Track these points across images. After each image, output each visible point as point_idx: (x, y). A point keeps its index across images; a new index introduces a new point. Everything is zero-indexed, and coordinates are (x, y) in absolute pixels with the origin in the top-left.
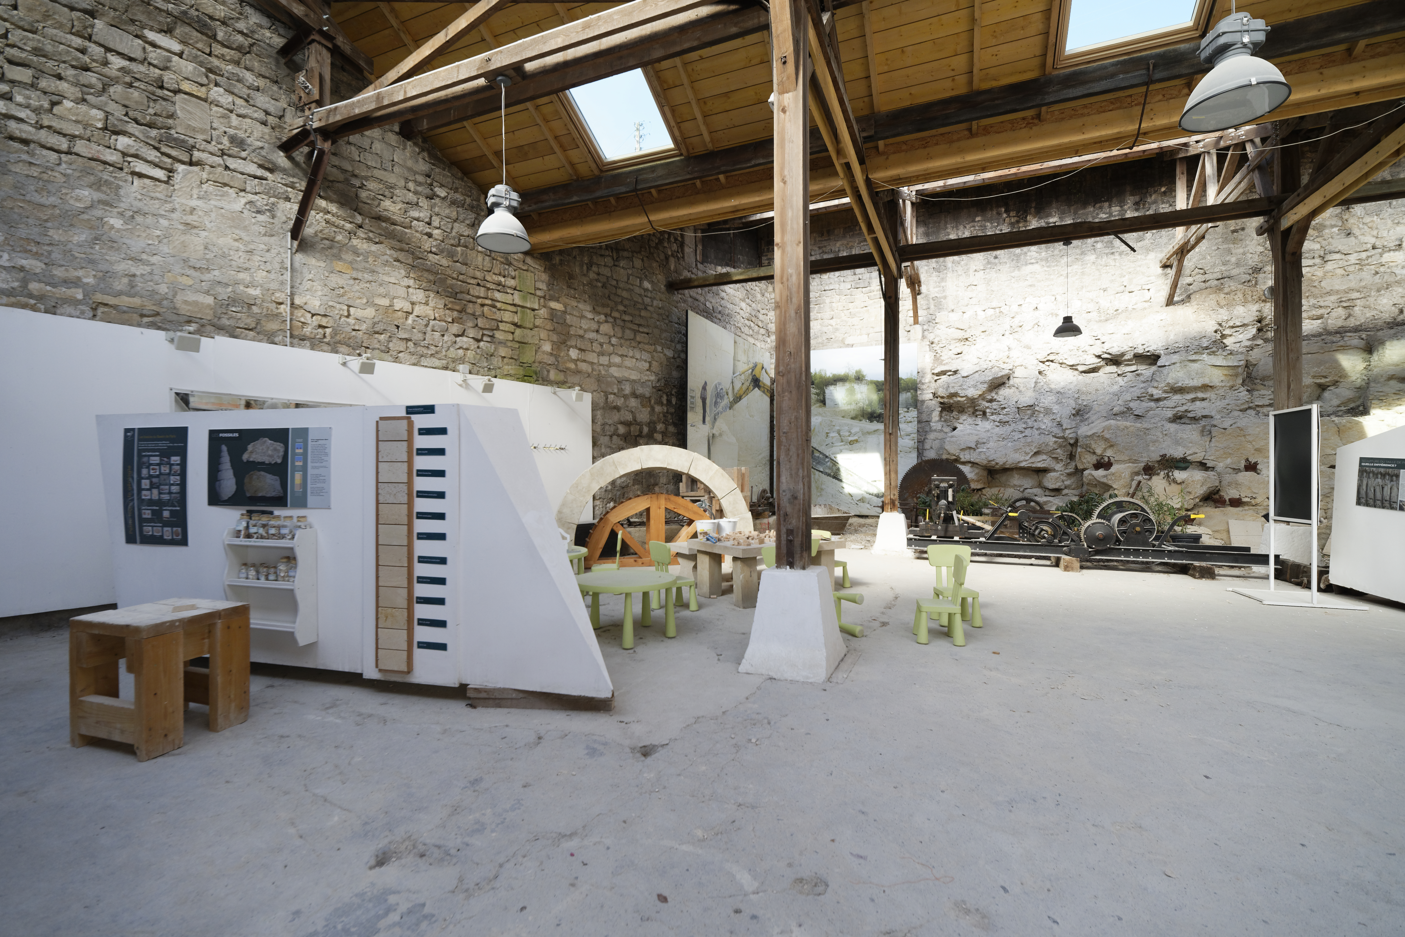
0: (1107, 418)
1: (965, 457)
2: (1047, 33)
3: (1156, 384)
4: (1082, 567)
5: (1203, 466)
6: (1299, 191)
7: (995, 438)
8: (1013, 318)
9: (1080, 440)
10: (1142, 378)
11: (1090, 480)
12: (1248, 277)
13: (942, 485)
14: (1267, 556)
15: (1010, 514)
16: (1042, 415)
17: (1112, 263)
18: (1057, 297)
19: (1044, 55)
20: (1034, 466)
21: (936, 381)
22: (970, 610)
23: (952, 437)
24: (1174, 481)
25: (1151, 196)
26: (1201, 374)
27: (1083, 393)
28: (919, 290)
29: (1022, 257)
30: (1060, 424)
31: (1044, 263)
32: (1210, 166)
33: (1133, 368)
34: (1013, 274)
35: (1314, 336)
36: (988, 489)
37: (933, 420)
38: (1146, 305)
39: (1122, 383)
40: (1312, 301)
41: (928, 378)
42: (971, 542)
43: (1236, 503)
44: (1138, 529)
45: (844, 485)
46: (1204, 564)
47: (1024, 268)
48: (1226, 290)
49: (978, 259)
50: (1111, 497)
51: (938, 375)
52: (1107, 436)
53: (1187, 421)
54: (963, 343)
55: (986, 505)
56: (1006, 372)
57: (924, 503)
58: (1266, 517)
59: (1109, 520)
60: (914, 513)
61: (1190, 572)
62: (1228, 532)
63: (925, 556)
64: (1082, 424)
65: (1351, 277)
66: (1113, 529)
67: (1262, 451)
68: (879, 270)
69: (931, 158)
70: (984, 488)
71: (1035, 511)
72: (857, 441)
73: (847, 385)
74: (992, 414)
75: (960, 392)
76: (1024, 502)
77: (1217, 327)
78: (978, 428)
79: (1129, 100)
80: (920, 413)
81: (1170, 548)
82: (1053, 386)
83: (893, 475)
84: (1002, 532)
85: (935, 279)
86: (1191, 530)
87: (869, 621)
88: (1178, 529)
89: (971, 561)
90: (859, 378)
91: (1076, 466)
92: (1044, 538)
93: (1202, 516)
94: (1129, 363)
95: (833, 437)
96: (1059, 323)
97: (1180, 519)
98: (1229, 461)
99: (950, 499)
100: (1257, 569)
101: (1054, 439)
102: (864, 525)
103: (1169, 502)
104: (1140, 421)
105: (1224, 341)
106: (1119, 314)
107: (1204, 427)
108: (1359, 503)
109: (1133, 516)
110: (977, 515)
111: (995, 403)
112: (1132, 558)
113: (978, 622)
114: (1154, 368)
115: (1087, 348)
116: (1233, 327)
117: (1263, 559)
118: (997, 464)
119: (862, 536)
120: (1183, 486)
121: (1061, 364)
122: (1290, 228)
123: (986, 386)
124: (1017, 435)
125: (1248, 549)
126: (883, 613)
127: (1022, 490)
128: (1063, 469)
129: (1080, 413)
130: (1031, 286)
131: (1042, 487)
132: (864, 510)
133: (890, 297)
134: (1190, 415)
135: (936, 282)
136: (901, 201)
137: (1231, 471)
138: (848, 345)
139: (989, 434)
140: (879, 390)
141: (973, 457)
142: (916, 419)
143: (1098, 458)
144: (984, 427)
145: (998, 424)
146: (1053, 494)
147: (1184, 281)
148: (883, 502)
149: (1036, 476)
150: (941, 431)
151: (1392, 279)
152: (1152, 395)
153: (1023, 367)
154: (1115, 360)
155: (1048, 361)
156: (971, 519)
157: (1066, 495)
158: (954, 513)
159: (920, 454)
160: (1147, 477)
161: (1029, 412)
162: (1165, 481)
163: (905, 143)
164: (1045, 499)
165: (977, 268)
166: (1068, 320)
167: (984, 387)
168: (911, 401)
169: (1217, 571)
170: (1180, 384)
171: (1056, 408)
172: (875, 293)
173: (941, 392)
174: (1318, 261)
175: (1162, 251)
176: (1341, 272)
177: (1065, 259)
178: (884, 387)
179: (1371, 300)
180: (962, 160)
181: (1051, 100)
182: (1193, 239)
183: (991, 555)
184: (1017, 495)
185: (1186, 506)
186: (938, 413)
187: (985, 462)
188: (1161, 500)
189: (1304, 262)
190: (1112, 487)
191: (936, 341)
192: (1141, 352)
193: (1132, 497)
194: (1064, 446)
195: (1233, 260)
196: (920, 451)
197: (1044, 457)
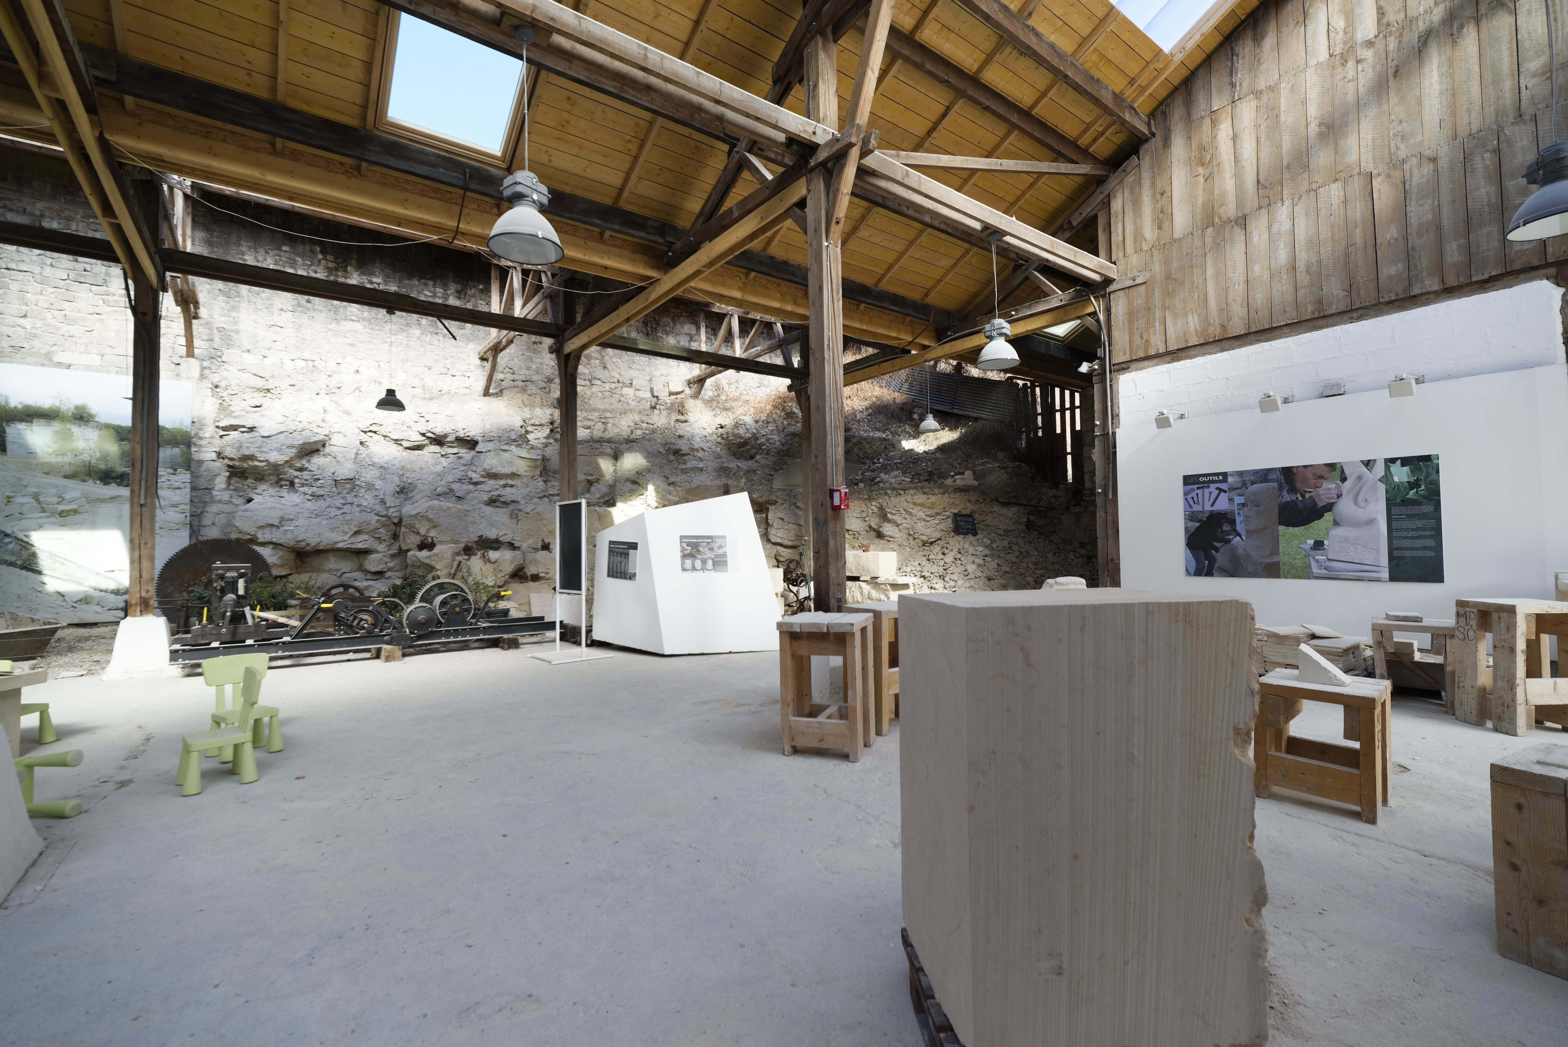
0: (431, 498)
1: (264, 536)
2: (368, 86)
3: (474, 469)
4: (404, 655)
5: (512, 546)
6: (575, 326)
7: (306, 514)
8: (330, 376)
9: (404, 519)
10: (462, 461)
11: (414, 561)
12: (544, 385)
13: (229, 574)
14: (554, 623)
15: (323, 606)
16: (363, 491)
17: (436, 343)
18: (381, 364)
19: (365, 107)
20: (353, 546)
21: (221, 437)
22: (266, 732)
23: (246, 511)
24: (489, 561)
25: (471, 289)
26: (510, 463)
27: (407, 470)
28: (196, 313)
29: (341, 310)
30: (383, 502)
31: (366, 323)
32: (516, 280)
33: (455, 450)
34: (330, 327)
35: (585, 442)
36: (296, 576)
37: (217, 487)
38: (467, 391)
39: (445, 464)
40: (585, 414)
41: (209, 431)
42: (271, 644)
43: (535, 578)
44: (457, 609)
45: (45, 579)
46: (511, 636)
47: (343, 322)
48: (529, 392)
49: (284, 299)
50: (434, 579)
51: (224, 429)
52: (431, 516)
53: (500, 505)
54: (262, 394)
55: (293, 596)
56: (321, 437)
57: (201, 598)
58: (554, 589)
59: (431, 603)
60: (183, 614)
61: (501, 645)
62: (529, 604)
63: (199, 670)
64: (406, 503)
65: (606, 400)
66: (434, 612)
67: (552, 533)
68: (123, 269)
69: (215, 155)
70: (290, 574)
71: (353, 599)
72: (75, 512)
73: (57, 426)
74: (303, 485)
75: (257, 455)
76: (341, 589)
77: (522, 423)
78: (283, 501)
79: (449, 195)
80: (195, 477)
81: (484, 625)
82: (376, 460)
83: (145, 564)
84: (313, 627)
85: (223, 304)
86: (502, 605)
87: (94, 787)
88: (491, 605)
89: (270, 668)
90: (82, 417)
91: (400, 547)
92: (364, 628)
93: (509, 593)
94: (451, 445)
95: (22, 504)
96: (383, 395)
97: (493, 596)
98: (530, 541)
99: (241, 592)
100: (549, 634)
101: (377, 518)
102: (88, 639)
103: (485, 581)
104: (460, 502)
105: (528, 436)
106: (442, 395)
107: (513, 510)
108: (609, 576)
109: (454, 597)
110: (280, 609)
111: (305, 473)
112: (452, 639)
113: (277, 745)
114: (473, 453)
115: (412, 424)
116: (533, 425)
117: (551, 626)
118: (308, 545)
119: (84, 655)
120: (496, 564)
121: (385, 436)
122: (569, 354)
123: (294, 450)
124: (334, 512)
125: (542, 618)
126: (122, 768)
127: (339, 574)
128: (386, 550)
129: (404, 491)
130: (351, 345)
131: (362, 571)
132: (89, 614)
133: (144, 314)
134: (502, 499)
135: (223, 309)
136: (165, 187)
137: (531, 550)
138: (59, 365)
139: (297, 509)
140: (122, 440)
141: (276, 536)
142: (188, 485)
143: (422, 538)
144: (291, 500)
145: (310, 498)
146: (374, 577)
147: (498, 376)
148: (126, 602)
149: (356, 559)
150: (229, 502)
151: (627, 408)
152: (471, 479)
153: (341, 435)
154: (439, 440)
155: (370, 431)
156: (271, 615)
157: (389, 577)
158: (247, 610)
159: (194, 530)
160: (466, 557)
161: (348, 486)
162: (481, 561)
163: (173, 117)
164: (366, 583)
165: (284, 307)
166: (391, 393)
167: (292, 452)
168: (179, 460)
169: (521, 640)
170: (494, 471)
171: (379, 484)
172: (116, 298)
173: (229, 452)
174: (587, 383)
175: (480, 344)
176: (600, 394)
177: (388, 327)
178: (130, 436)
179: (617, 420)
180: (261, 177)
181: (372, 159)
182: (504, 341)
183: (298, 656)
184: (332, 580)
185: (498, 584)
186: (225, 479)
187: (292, 543)
188: (478, 579)
189: (579, 382)
190: (434, 568)
191: (223, 384)
192: (462, 436)
193: (453, 578)
194: (388, 526)
195: (534, 367)
196: (195, 528)
197: (366, 537)
